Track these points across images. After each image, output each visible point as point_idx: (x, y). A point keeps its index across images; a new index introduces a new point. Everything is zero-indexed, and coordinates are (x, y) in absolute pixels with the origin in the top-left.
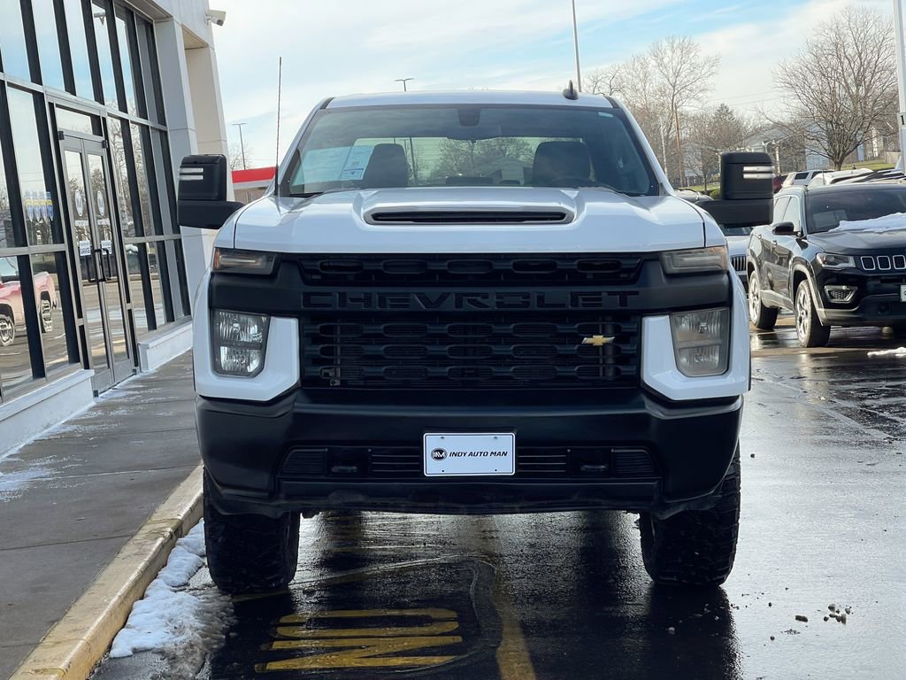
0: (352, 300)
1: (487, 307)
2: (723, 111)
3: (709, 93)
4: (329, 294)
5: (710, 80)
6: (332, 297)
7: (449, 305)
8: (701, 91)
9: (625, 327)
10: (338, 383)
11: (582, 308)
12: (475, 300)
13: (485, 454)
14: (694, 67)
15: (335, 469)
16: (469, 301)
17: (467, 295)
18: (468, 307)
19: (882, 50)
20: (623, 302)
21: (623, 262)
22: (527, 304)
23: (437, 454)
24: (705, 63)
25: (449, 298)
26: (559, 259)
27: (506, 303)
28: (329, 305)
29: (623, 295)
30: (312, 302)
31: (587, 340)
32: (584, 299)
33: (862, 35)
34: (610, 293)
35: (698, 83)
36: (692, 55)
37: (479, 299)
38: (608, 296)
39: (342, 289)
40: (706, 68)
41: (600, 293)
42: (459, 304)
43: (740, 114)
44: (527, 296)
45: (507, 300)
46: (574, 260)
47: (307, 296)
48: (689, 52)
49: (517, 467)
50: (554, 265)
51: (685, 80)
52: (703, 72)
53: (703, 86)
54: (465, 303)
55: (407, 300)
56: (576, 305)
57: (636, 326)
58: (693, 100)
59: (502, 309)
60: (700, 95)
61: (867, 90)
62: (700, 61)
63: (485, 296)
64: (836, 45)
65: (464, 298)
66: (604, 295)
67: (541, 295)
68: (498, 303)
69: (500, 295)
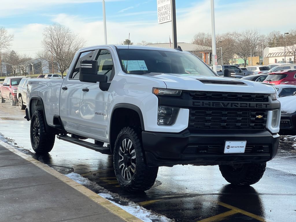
0: (205, 104)
1: (238, 107)
2: (13, 52)
3: (10, 46)
4: (200, 102)
5: (11, 42)
6: (200, 103)
7: (229, 106)
8: (7, 45)
9: (265, 113)
12: (235, 105)
13: (239, 147)
14: (5, 38)
15: (200, 152)
16: (234, 105)
18: (234, 107)
19: (65, 38)
20: (266, 107)
21: (265, 96)
22: (246, 106)
23: (228, 147)
24: (9, 37)
25: (229, 104)
27: (243, 106)
28: (199, 105)
29: (266, 105)
30: (195, 104)
31: (257, 117)
33: (59, 33)
34: (264, 104)
35: (7, 43)
36: (5, 33)
37: (236, 105)
39: (203, 101)
40: (9, 38)
41: (262, 104)
42: (232, 106)
43: (19, 54)
44: (247, 104)
47: (194, 102)
48: (3, 32)
49: (245, 151)
51: (2, 41)
52: (8, 39)
53: (8, 44)
54: (233, 106)
55: (219, 105)
56: (257, 107)
58: (5, 48)
59: (241, 108)
60: (7, 47)
61: (60, 50)
62: (7, 35)
63: (238, 104)
64: (51, 35)
65: (233, 104)
66: (263, 105)
67: (250, 104)
68: (240, 106)
69: (241, 104)
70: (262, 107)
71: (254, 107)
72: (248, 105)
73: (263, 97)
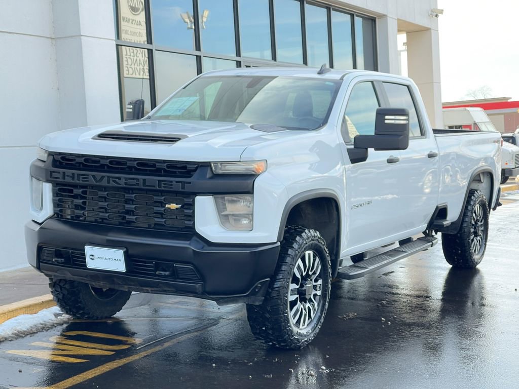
1: (120, 184)
4: (59, 172)
6: (60, 174)
7: (104, 183)
9: (186, 200)
10: (69, 217)
11: (163, 189)
13: (111, 259)
15: (54, 260)
16: (113, 181)
17: (113, 178)
18: (112, 184)
20: (183, 187)
21: (188, 166)
22: (138, 184)
23: (91, 257)
26: (157, 162)
27: (129, 183)
28: (59, 178)
29: (183, 183)
30: (53, 176)
31: (167, 206)
32: (164, 184)
34: (177, 182)
37: (117, 180)
38: (176, 183)
39: (64, 171)
41: (172, 182)
42: (109, 182)
44: (138, 180)
45: (129, 181)
46: (165, 163)
47: (51, 173)
50: (154, 166)
54: (111, 182)
55: (88, 178)
56: (161, 187)
57: (191, 200)
59: (127, 186)
63: (119, 179)
65: (111, 179)
66: (174, 183)
67: (144, 180)
68: (125, 183)
69: (126, 179)
70: (171, 188)
71: (154, 186)
72: (141, 182)
73: (185, 168)
